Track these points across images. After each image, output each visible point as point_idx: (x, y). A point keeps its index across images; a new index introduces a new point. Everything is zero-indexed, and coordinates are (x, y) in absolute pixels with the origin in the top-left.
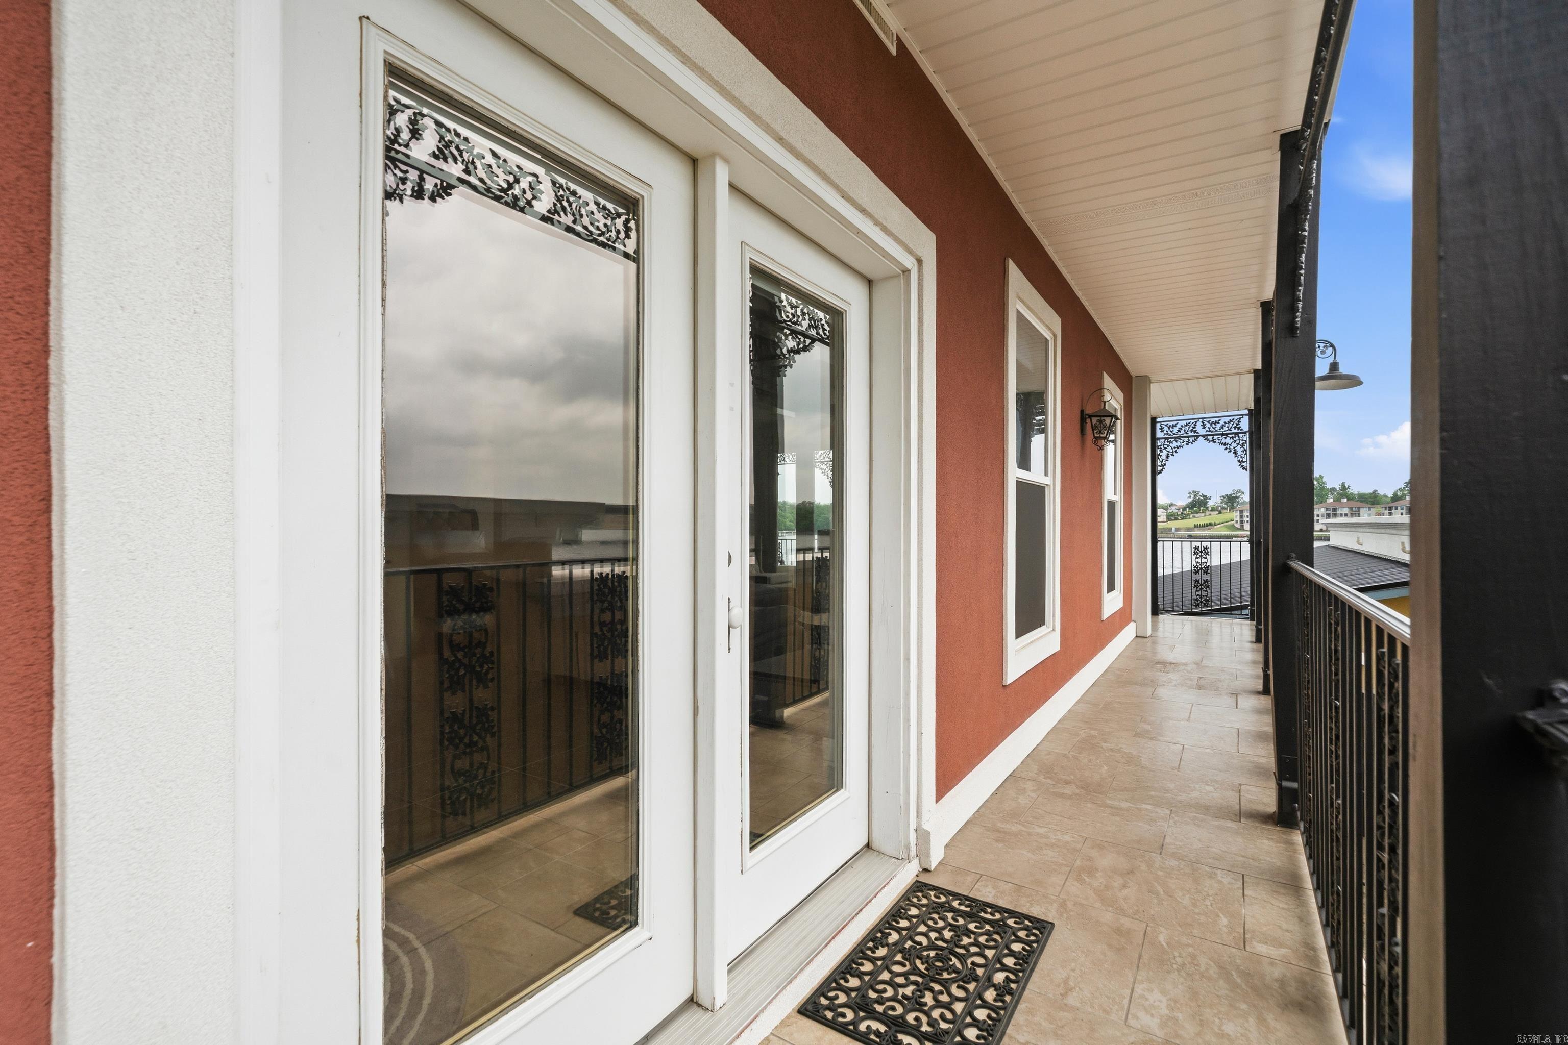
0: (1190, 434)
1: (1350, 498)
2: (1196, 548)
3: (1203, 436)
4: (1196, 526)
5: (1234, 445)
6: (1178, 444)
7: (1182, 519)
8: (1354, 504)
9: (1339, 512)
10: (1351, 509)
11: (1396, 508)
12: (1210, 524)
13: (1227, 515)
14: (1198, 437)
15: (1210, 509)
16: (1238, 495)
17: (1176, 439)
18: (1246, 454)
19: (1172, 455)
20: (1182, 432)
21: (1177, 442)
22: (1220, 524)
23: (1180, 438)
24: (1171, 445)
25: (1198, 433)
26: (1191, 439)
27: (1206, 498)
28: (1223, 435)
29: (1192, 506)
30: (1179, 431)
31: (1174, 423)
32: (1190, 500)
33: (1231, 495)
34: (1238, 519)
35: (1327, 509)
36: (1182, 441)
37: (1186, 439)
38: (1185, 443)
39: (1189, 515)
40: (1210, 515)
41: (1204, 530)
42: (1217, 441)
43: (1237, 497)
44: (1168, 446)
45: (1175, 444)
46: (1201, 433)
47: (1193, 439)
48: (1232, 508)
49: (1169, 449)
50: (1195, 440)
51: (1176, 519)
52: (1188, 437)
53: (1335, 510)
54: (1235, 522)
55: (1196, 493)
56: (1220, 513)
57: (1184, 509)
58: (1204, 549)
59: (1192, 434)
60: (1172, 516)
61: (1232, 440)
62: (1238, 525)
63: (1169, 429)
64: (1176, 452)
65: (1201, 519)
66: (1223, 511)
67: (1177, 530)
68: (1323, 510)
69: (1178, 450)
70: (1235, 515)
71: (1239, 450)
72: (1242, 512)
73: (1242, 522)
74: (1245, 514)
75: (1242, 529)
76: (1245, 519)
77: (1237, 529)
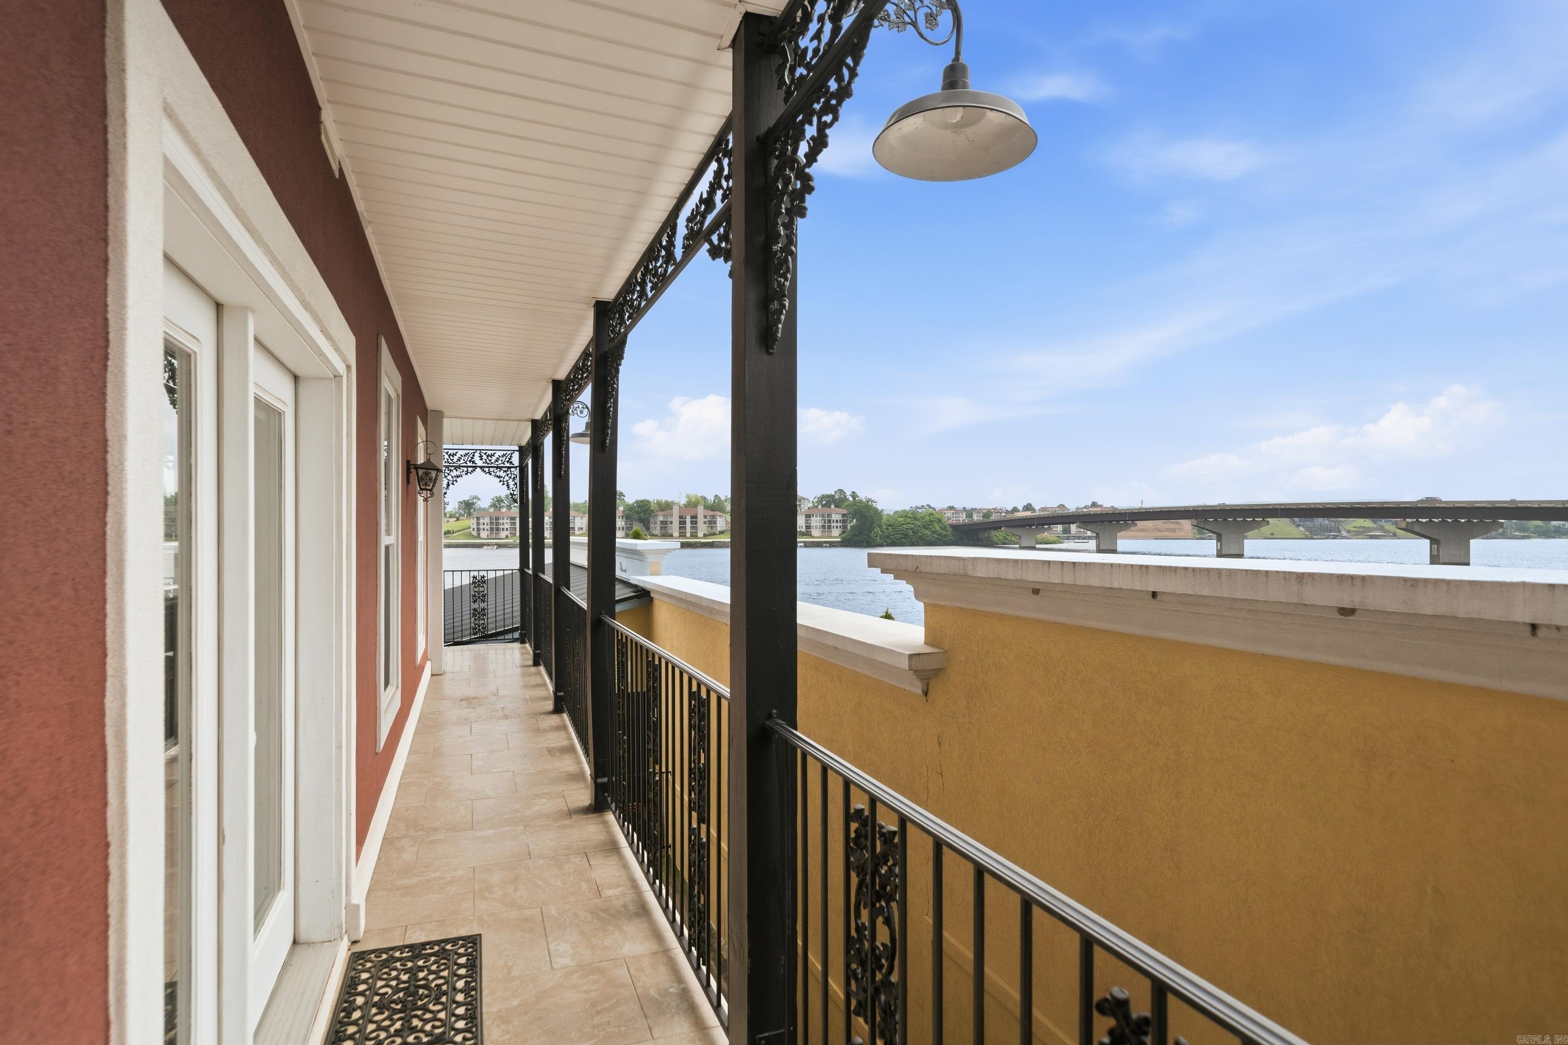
0: (469, 464)
2: (474, 577)
3: (481, 467)
5: (507, 478)
6: (458, 473)
13: (464, 522)
14: (476, 467)
15: (448, 515)
16: (474, 501)
17: (456, 468)
18: (516, 487)
19: (453, 484)
20: (462, 461)
21: (457, 470)
22: (458, 531)
23: (459, 467)
24: (451, 473)
25: (476, 464)
26: (470, 469)
28: (497, 467)
30: (459, 460)
31: (455, 451)
33: (468, 501)
34: (475, 526)
36: (461, 471)
37: (465, 469)
38: (464, 473)
40: (448, 521)
42: (493, 473)
43: (473, 504)
44: (449, 474)
45: (454, 473)
46: (478, 465)
47: (472, 469)
48: (469, 514)
49: (449, 477)
50: (474, 470)
52: (467, 467)
54: (472, 529)
56: (458, 520)
58: (482, 577)
59: (471, 464)
61: (505, 473)
62: (475, 533)
63: (449, 456)
64: (456, 481)
66: (462, 518)
69: (458, 479)
70: (472, 523)
71: (511, 483)
72: (478, 519)
73: (478, 529)
74: (481, 521)
75: (479, 537)
76: (481, 527)
77: (473, 537)
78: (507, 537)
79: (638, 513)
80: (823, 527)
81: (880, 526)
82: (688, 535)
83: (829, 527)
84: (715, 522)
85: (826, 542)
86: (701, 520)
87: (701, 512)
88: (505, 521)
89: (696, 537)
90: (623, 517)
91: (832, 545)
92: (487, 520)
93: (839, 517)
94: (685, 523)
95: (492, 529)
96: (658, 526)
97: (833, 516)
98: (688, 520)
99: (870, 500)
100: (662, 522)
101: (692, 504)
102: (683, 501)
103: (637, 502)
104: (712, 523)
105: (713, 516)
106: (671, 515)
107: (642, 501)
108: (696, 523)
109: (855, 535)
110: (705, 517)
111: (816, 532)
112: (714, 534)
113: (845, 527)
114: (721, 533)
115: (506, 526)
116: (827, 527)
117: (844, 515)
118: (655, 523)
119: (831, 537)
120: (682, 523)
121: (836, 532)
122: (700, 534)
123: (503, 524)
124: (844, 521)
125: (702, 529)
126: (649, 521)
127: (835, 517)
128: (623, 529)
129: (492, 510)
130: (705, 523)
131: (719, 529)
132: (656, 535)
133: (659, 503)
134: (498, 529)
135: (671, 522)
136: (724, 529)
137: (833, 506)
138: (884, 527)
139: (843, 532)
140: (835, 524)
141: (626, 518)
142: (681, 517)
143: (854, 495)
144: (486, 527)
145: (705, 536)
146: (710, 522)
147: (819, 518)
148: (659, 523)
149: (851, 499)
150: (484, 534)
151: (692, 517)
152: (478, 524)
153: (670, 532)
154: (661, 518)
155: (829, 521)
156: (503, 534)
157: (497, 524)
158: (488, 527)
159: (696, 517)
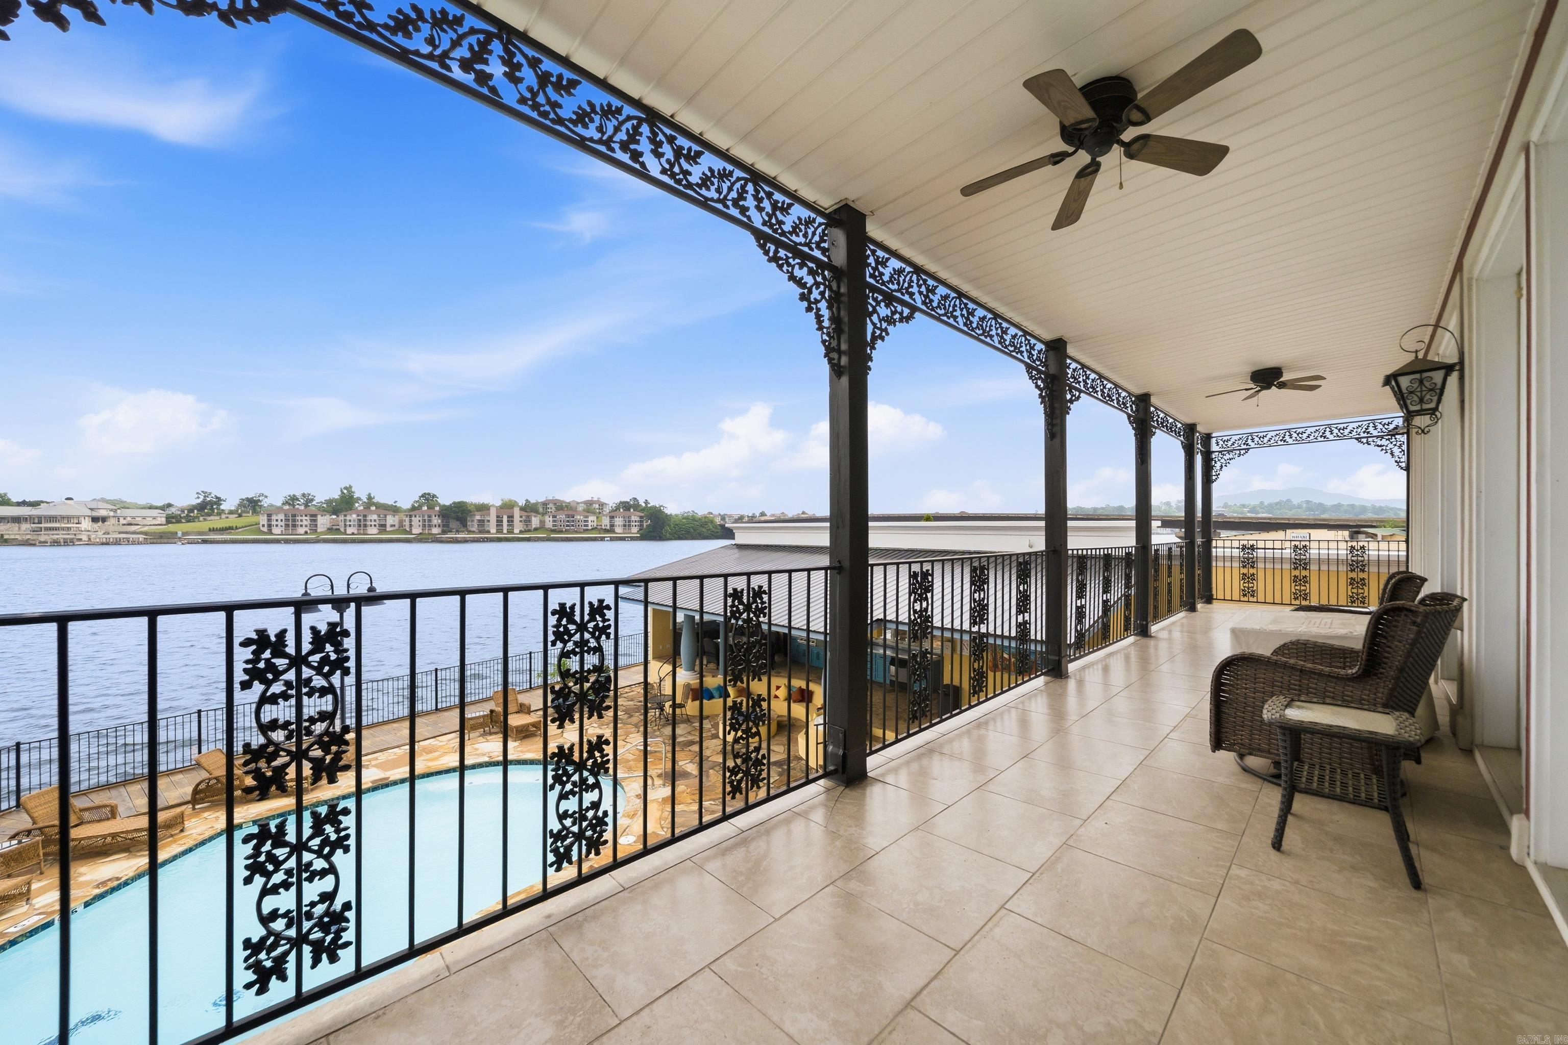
1: (379, 506)
4: (212, 530)
7: (188, 521)
8: (382, 512)
9: (369, 518)
10: (379, 516)
11: (415, 516)
12: (231, 528)
13: (249, 518)
15: (226, 511)
16: (261, 498)
22: (243, 527)
27: (219, 501)
29: (201, 507)
32: (199, 501)
33: (252, 498)
34: (265, 523)
35: (358, 516)
39: (197, 517)
40: (227, 518)
41: (222, 534)
43: (259, 501)
48: (255, 511)
51: (179, 522)
53: (365, 516)
54: (261, 525)
55: (206, 494)
56: (240, 516)
57: (191, 510)
60: (173, 518)
62: (265, 529)
65: (216, 522)
66: (246, 515)
67: (184, 534)
68: (354, 516)
70: (260, 519)
72: (269, 515)
73: (270, 526)
74: (274, 517)
75: (270, 532)
76: (274, 523)
77: (264, 533)
78: (306, 533)
79: (455, 512)
80: (625, 526)
81: (669, 525)
82: (505, 531)
83: (629, 526)
84: (530, 521)
85: (627, 537)
86: (517, 518)
87: (517, 512)
88: (304, 518)
89: (512, 533)
90: (439, 516)
91: (632, 539)
92: (281, 516)
93: (638, 519)
94: (502, 521)
95: (287, 526)
96: (476, 524)
97: (633, 517)
98: (505, 519)
99: (662, 506)
100: (479, 521)
101: (508, 506)
102: (498, 503)
103: (454, 503)
104: (528, 521)
105: (528, 517)
106: (489, 515)
107: (459, 503)
108: (512, 521)
109: (650, 532)
110: (521, 517)
111: (618, 530)
112: (529, 531)
113: (641, 526)
114: (536, 529)
115: (305, 523)
116: (627, 525)
117: (641, 517)
118: (472, 521)
119: (631, 533)
120: (499, 521)
121: (635, 530)
122: (516, 531)
123: (302, 521)
124: (641, 521)
125: (518, 527)
126: (466, 520)
127: (633, 518)
128: (439, 526)
129: (287, 507)
130: (521, 521)
131: (534, 526)
132: (474, 532)
133: (475, 505)
134: (294, 526)
135: (489, 521)
136: (538, 526)
137: (632, 510)
138: (672, 526)
139: (640, 530)
140: (634, 524)
141: (443, 517)
142: (498, 517)
143: (646, 502)
144: (279, 523)
145: (521, 532)
146: (525, 521)
147: (621, 519)
148: (476, 521)
149: (644, 505)
150: (276, 530)
151: (508, 517)
152: (269, 520)
153: (487, 529)
154: (478, 517)
155: (629, 521)
156: (301, 530)
157: (294, 521)
158: (283, 524)
159: (512, 517)
